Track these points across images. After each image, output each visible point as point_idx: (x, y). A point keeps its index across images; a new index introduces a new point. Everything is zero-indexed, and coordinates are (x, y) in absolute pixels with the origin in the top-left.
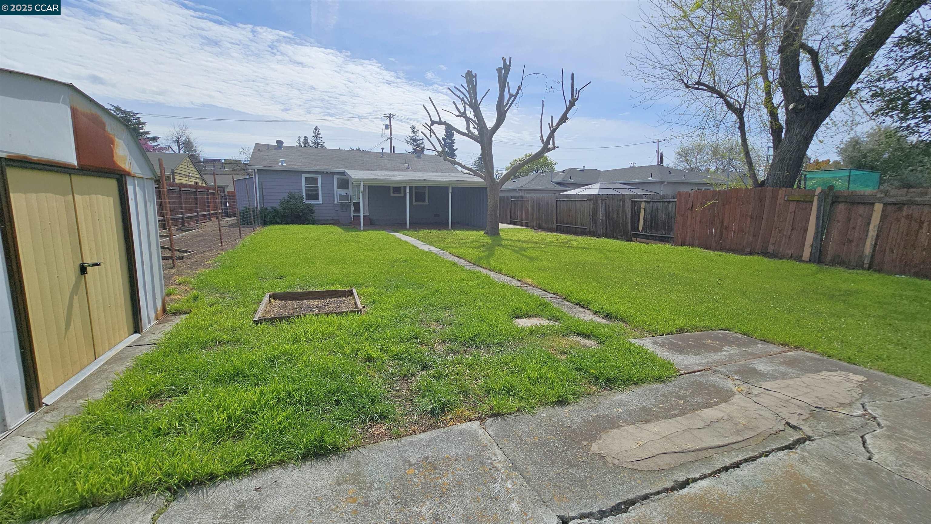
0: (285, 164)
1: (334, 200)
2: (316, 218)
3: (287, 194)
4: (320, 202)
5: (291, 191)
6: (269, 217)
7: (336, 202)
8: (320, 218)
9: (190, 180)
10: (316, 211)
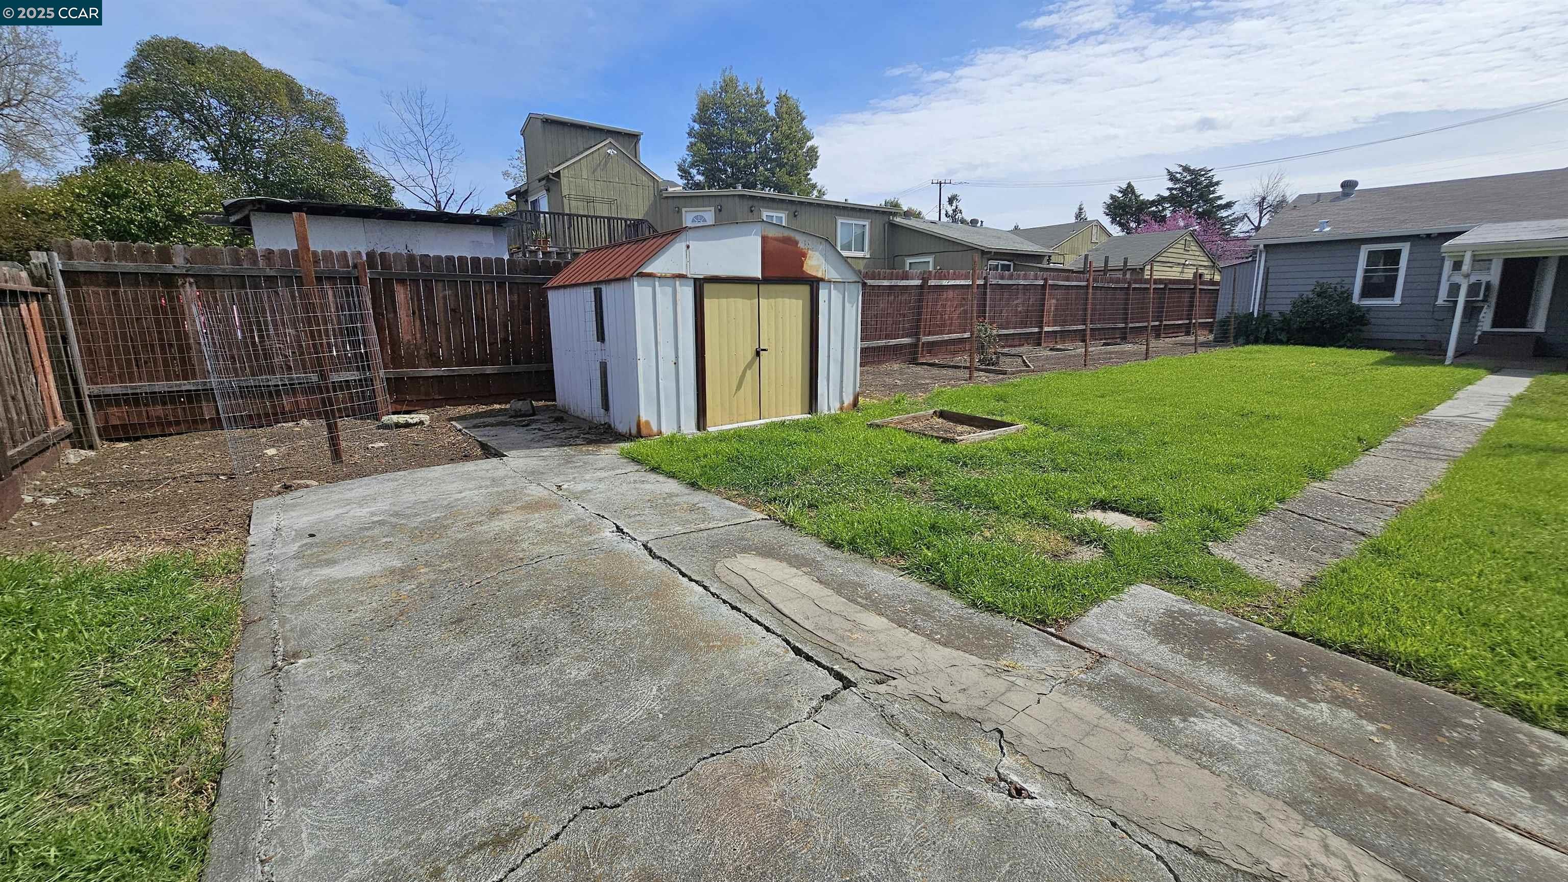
0: (1328, 229)
1: (1436, 297)
2: (1375, 336)
3: (1313, 287)
4: (1397, 300)
5: (1321, 281)
6: (1265, 330)
7: (1440, 302)
8: (1387, 336)
9: (1186, 271)
10: (1373, 320)
